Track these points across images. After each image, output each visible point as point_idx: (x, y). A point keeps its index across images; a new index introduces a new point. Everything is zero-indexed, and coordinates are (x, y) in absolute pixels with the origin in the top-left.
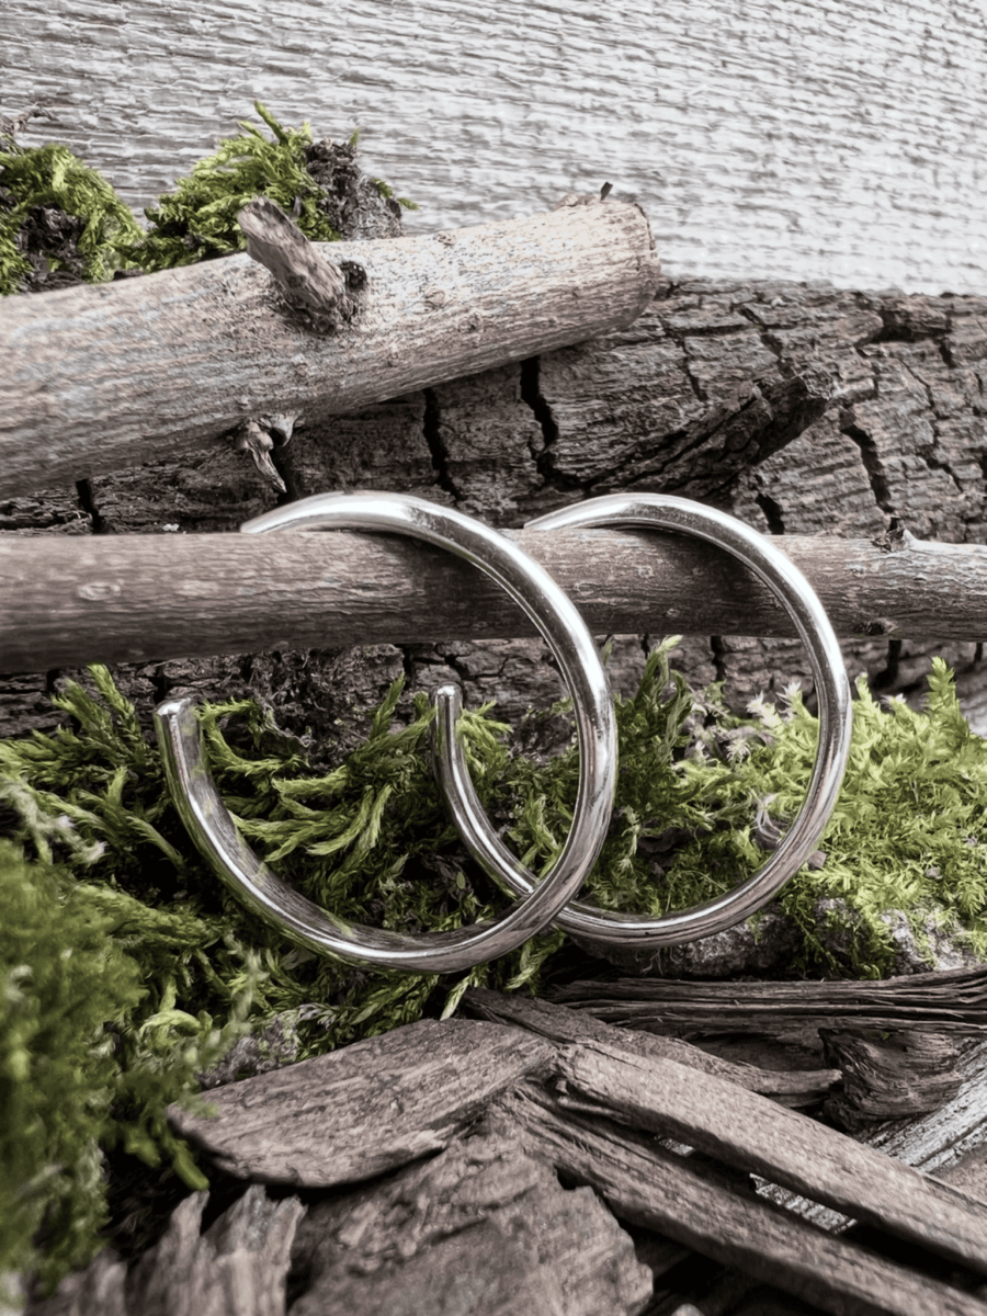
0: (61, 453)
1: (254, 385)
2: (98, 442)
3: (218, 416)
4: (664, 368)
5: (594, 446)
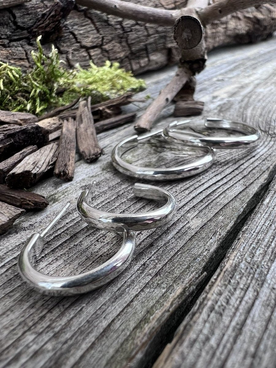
4: (38, 2)
5: (26, 20)
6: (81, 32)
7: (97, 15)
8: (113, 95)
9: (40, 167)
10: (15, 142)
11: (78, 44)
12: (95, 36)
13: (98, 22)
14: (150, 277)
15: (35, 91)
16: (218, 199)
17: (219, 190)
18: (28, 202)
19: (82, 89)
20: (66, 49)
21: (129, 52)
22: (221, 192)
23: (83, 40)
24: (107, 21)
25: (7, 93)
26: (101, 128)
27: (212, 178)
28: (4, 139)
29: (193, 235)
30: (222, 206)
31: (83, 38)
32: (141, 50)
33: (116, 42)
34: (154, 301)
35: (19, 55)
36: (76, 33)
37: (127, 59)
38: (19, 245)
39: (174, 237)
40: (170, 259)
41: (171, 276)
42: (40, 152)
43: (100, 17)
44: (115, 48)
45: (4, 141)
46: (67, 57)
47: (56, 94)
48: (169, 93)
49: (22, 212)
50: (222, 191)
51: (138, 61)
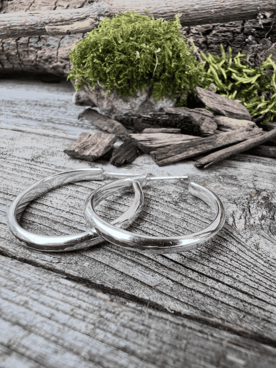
0: (224, 14)
2: (230, 13)
3: (253, 10)
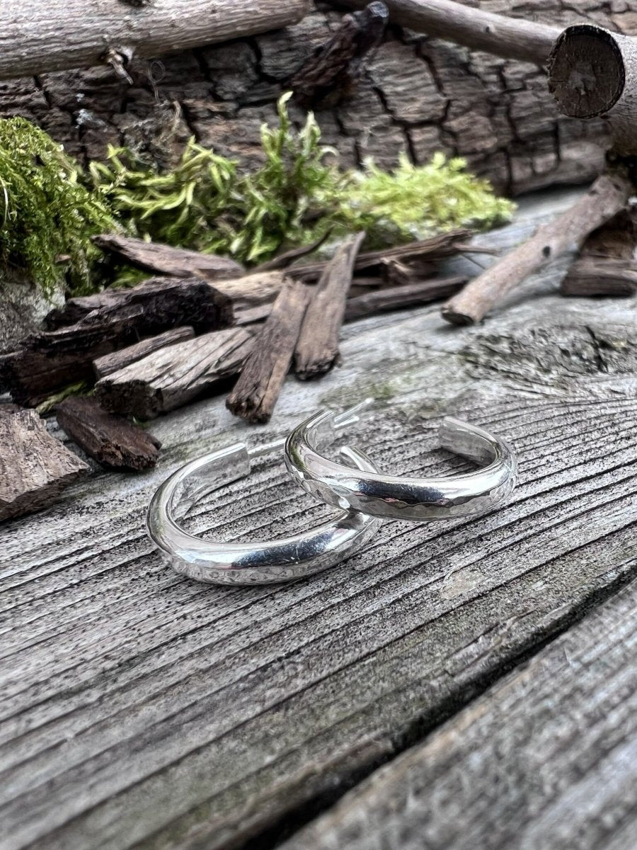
0: (28, 53)
1: (109, 28)
2: (43, 50)
3: (95, 43)
5: (282, 62)
6: (400, 89)
7: (445, 51)
8: (426, 233)
9: (178, 375)
10: (147, 314)
11: (386, 116)
12: (431, 98)
13: (443, 67)
14: (258, 709)
15: (257, 212)
16: (560, 530)
17: (577, 504)
18: (114, 449)
19: (358, 214)
20: (356, 125)
21: (510, 137)
22: (577, 512)
23: (402, 106)
24: (466, 67)
25: (200, 213)
26: (371, 306)
27: (575, 466)
28: (126, 306)
29: (433, 617)
30: (560, 552)
31: (401, 103)
32: (542, 134)
33: (482, 115)
34: (227, 783)
35: (252, 136)
36: (387, 90)
37: (502, 155)
38: (49, 544)
39: (381, 611)
40: (335, 673)
41: (310, 723)
42: (195, 344)
43: (453, 56)
44: (475, 127)
45: (126, 310)
46: (357, 143)
47: (303, 222)
48: (557, 235)
49: (80, 470)
50: (583, 509)
51: (528, 160)
